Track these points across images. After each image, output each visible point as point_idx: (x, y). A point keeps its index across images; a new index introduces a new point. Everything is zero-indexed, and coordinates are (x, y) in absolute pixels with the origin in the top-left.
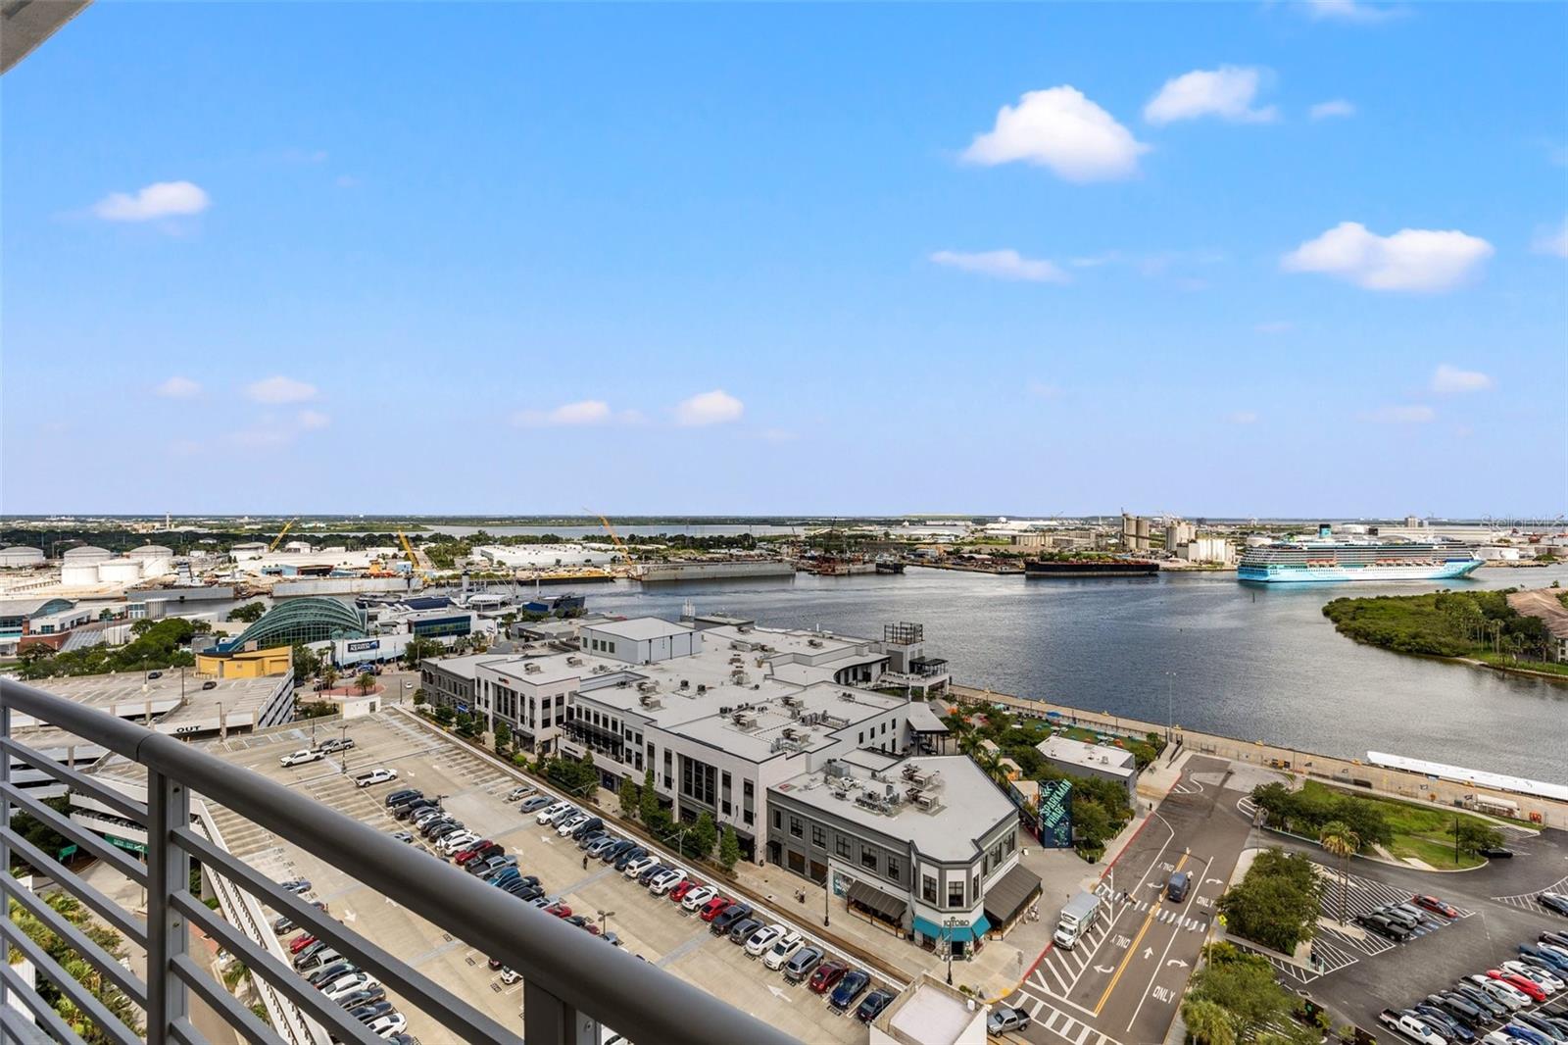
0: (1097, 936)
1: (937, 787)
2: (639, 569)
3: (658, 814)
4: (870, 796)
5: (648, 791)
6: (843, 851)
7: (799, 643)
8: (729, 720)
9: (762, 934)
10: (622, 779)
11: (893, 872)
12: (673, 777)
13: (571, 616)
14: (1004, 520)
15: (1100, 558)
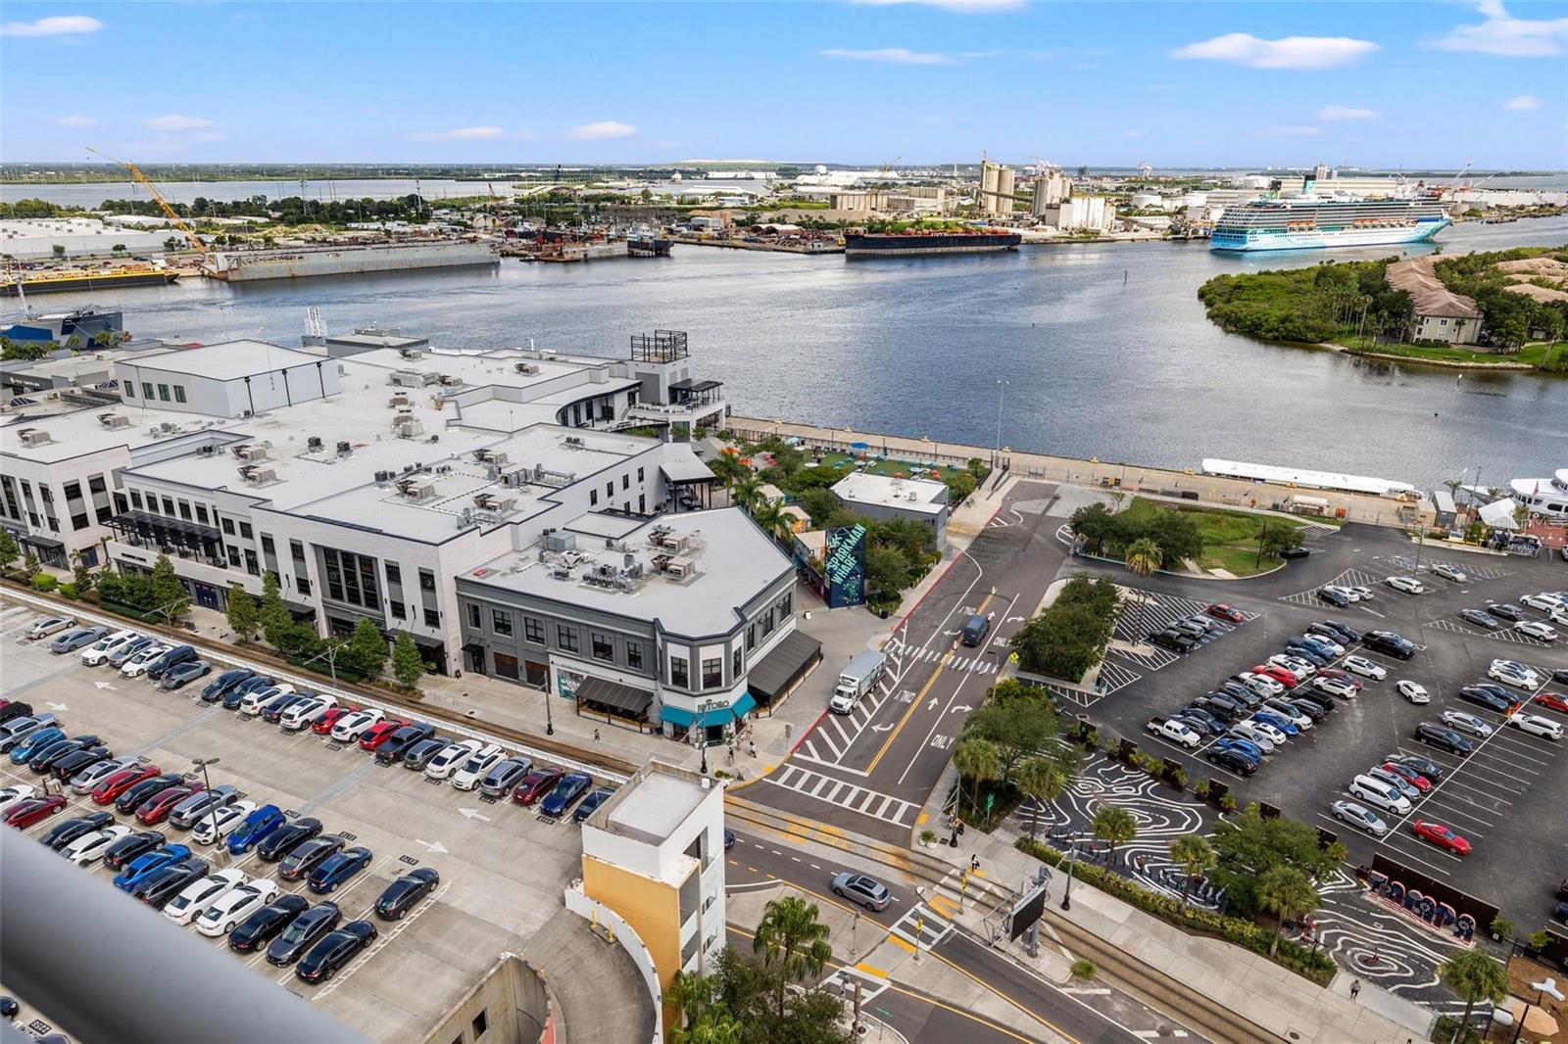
0: (880, 695)
1: (695, 550)
2: (221, 261)
3: (292, 631)
4: (603, 571)
5: (271, 603)
6: (568, 642)
7: (502, 369)
8: (391, 489)
9: (448, 753)
10: (227, 590)
11: (634, 659)
12: (310, 579)
13: (101, 346)
14: (822, 169)
15: (947, 227)
